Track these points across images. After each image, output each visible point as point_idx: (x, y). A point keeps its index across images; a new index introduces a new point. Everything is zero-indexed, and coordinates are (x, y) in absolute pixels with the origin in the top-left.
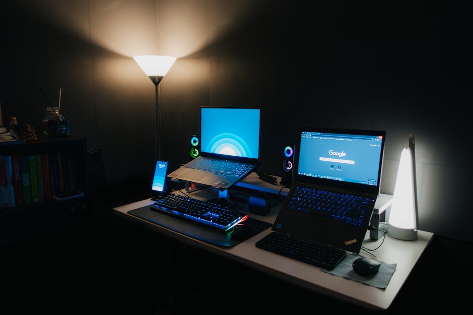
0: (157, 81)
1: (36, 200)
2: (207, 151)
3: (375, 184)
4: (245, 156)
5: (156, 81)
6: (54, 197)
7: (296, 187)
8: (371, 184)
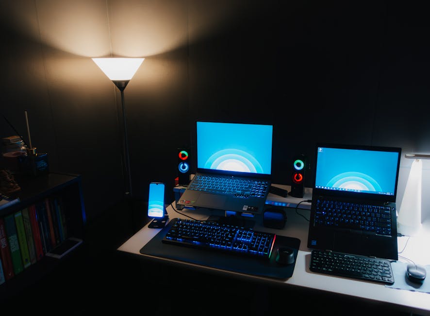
0: (123, 86)
1: (27, 265)
2: (206, 167)
3: (392, 194)
4: (255, 172)
5: (121, 85)
6: (48, 254)
7: (317, 201)
8: (388, 194)
